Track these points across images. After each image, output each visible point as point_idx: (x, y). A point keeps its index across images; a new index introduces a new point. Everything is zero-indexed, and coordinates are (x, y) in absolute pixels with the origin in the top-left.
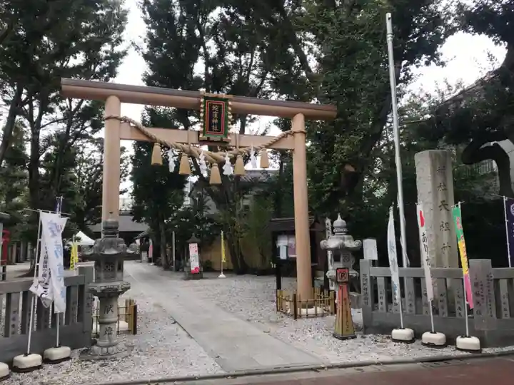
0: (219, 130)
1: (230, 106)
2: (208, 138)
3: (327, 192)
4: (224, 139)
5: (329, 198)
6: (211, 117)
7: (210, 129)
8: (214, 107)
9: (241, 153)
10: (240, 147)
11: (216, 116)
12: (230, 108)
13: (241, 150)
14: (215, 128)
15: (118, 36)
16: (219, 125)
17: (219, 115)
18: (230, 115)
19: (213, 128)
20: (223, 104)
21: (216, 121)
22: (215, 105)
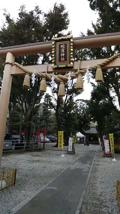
0: (66, 60)
1: (72, 42)
6: (60, 53)
7: (60, 60)
8: (62, 46)
9: (81, 73)
10: (80, 69)
11: (63, 51)
12: (72, 44)
13: (81, 71)
14: (63, 59)
16: (65, 57)
17: (65, 50)
18: (72, 48)
19: (62, 59)
20: (67, 43)
21: (63, 55)
22: (62, 44)
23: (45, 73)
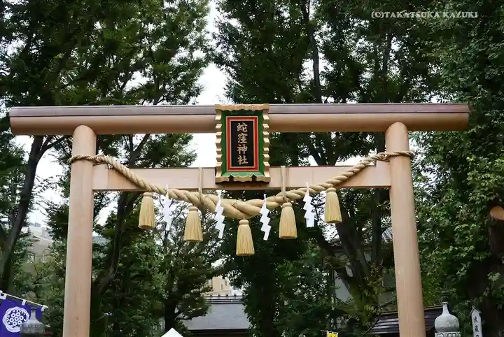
0: (251, 163)
1: (267, 122)
2: (231, 178)
3: (464, 260)
4: (259, 176)
5: (469, 271)
6: (235, 144)
7: (235, 163)
8: (239, 127)
9: (290, 198)
10: (287, 189)
11: (244, 140)
12: (266, 126)
13: (290, 193)
14: (244, 160)
15: (199, 35)
16: (249, 155)
17: (250, 139)
18: (266, 136)
19: (240, 160)
20: (254, 120)
21: (244, 149)
22: (241, 123)
23: (197, 193)
